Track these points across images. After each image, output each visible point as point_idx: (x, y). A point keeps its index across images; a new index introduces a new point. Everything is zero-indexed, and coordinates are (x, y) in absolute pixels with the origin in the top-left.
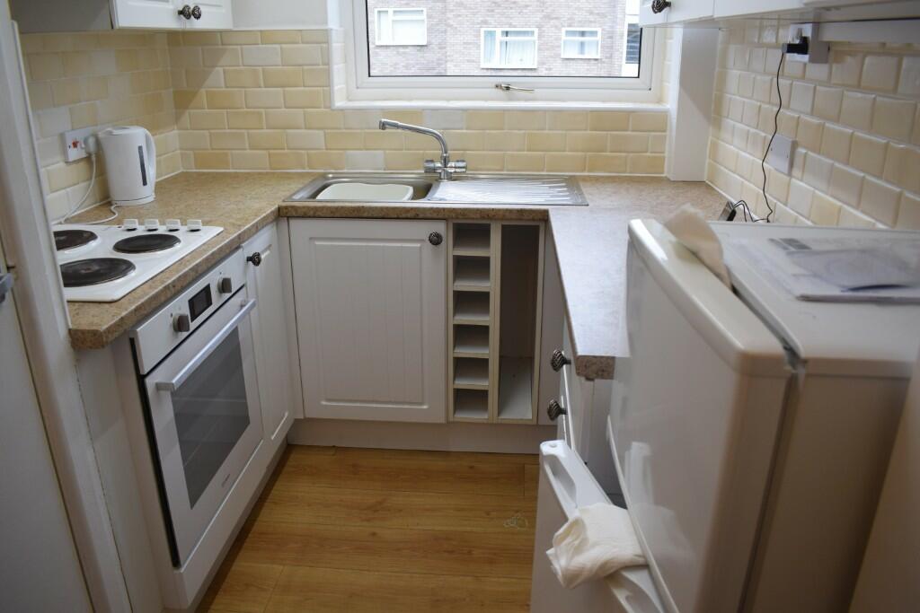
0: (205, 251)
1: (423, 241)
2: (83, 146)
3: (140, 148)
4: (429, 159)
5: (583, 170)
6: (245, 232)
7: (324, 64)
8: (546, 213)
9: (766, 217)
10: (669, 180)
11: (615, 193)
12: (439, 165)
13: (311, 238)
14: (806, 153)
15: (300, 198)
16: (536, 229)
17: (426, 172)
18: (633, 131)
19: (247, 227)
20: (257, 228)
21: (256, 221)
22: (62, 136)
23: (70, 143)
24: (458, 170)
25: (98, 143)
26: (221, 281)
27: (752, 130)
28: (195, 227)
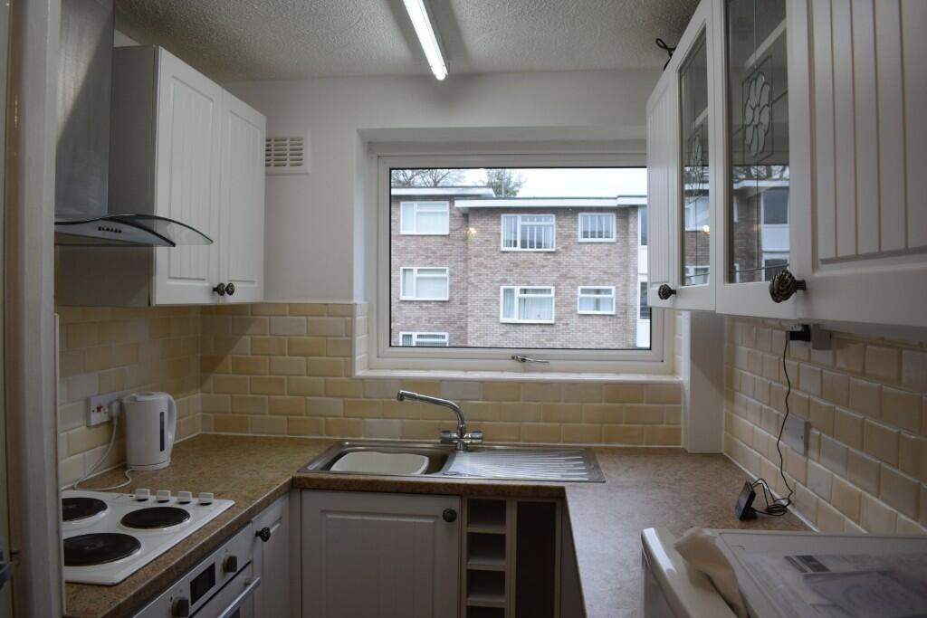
0: (214, 528)
1: (436, 517)
2: (107, 410)
3: (162, 414)
4: (447, 429)
5: (600, 442)
6: (255, 506)
7: (347, 336)
8: (562, 489)
9: (786, 497)
10: (686, 452)
11: (632, 467)
12: (455, 435)
13: (323, 511)
14: (820, 435)
15: (314, 469)
16: (553, 506)
17: (442, 443)
18: (647, 403)
19: (258, 501)
20: (268, 502)
21: (268, 494)
22: (88, 401)
23: (94, 407)
24: (474, 441)
25: (122, 407)
26: (227, 558)
27: (765, 407)
28: (206, 500)
